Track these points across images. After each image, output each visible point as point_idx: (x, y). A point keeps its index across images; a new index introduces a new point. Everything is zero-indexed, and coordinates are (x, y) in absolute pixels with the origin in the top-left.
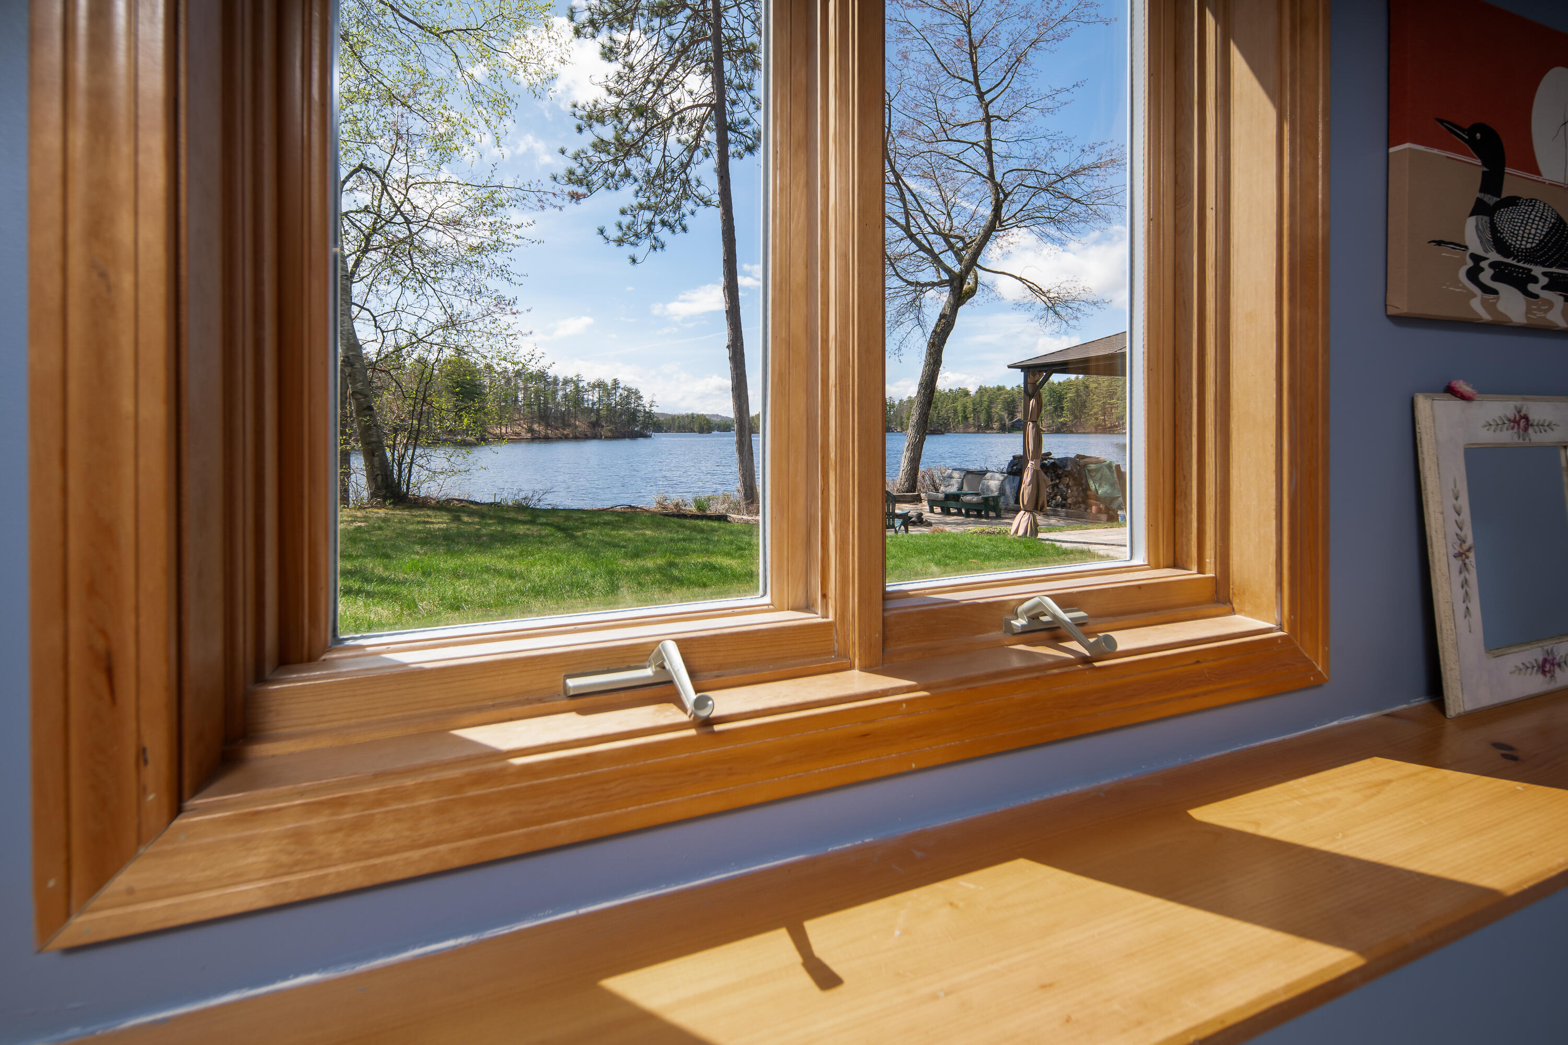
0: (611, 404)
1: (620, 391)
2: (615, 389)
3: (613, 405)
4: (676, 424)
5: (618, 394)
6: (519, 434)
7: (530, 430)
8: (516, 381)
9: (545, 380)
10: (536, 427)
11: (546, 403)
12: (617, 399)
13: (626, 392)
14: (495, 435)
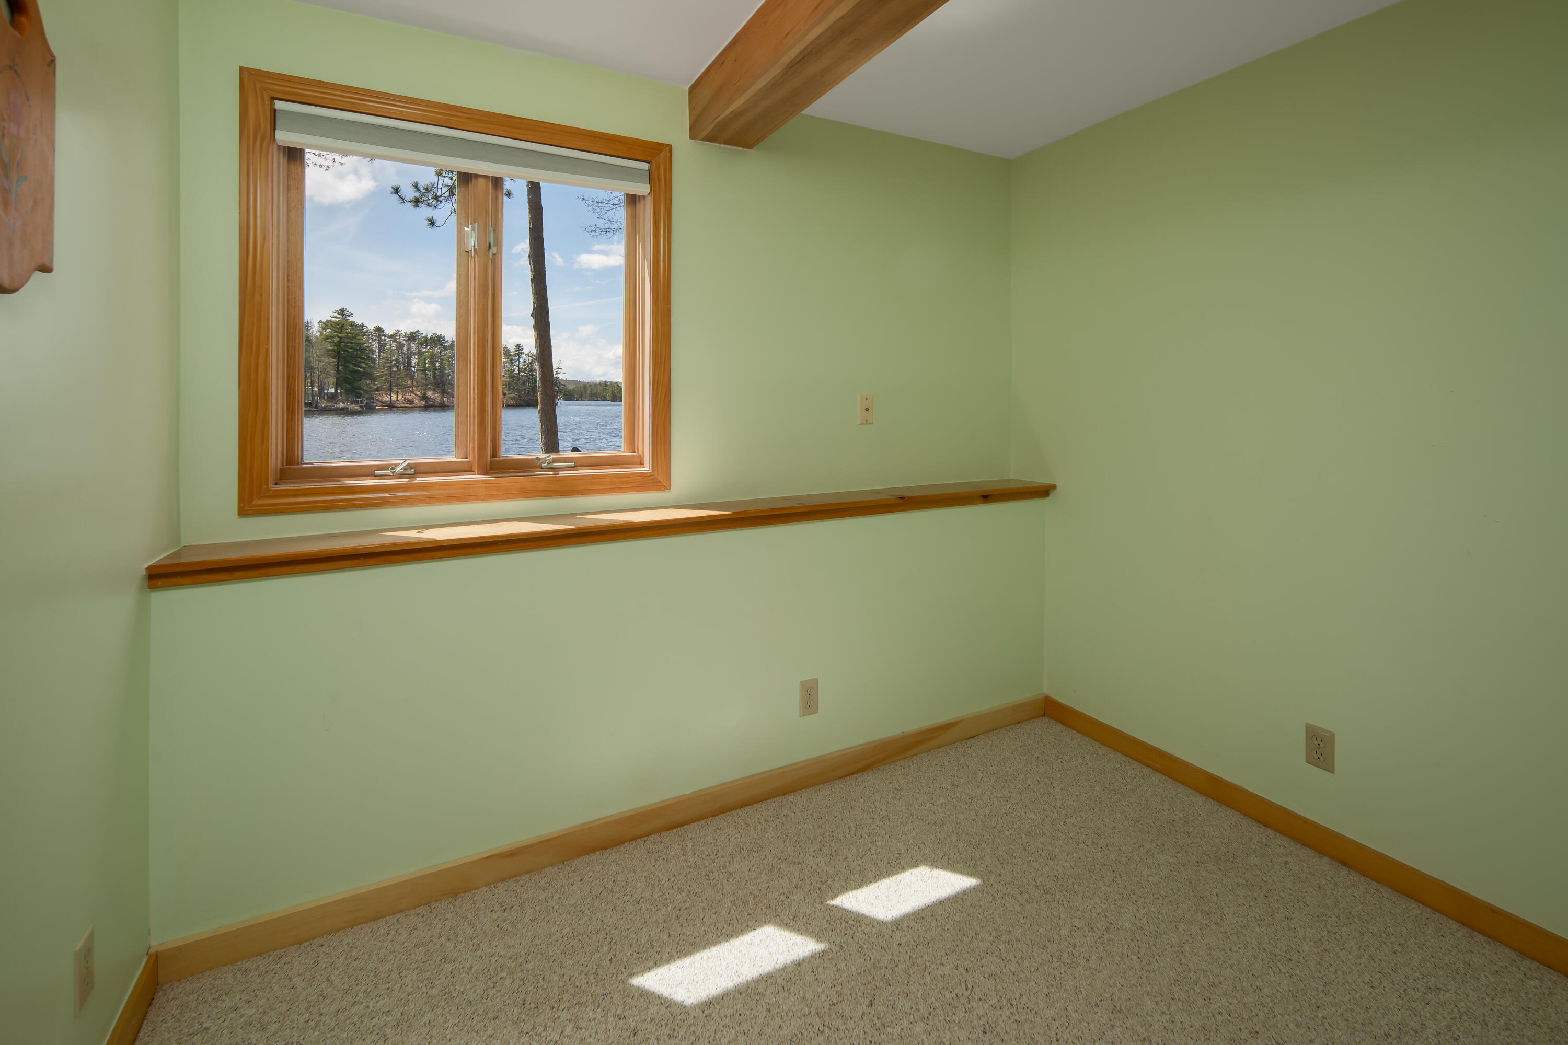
0: (514, 371)
1: (524, 357)
2: (518, 355)
3: (516, 372)
4: (588, 392)
5: (521, 360)
6: (412, 402)
7: (425, 397)
8: (408, 345)
9: (441, 345)
10: (430, 394)
11: (442, 368)
12: (521, 366)
13: (530, 359)
14: (384, 402)
